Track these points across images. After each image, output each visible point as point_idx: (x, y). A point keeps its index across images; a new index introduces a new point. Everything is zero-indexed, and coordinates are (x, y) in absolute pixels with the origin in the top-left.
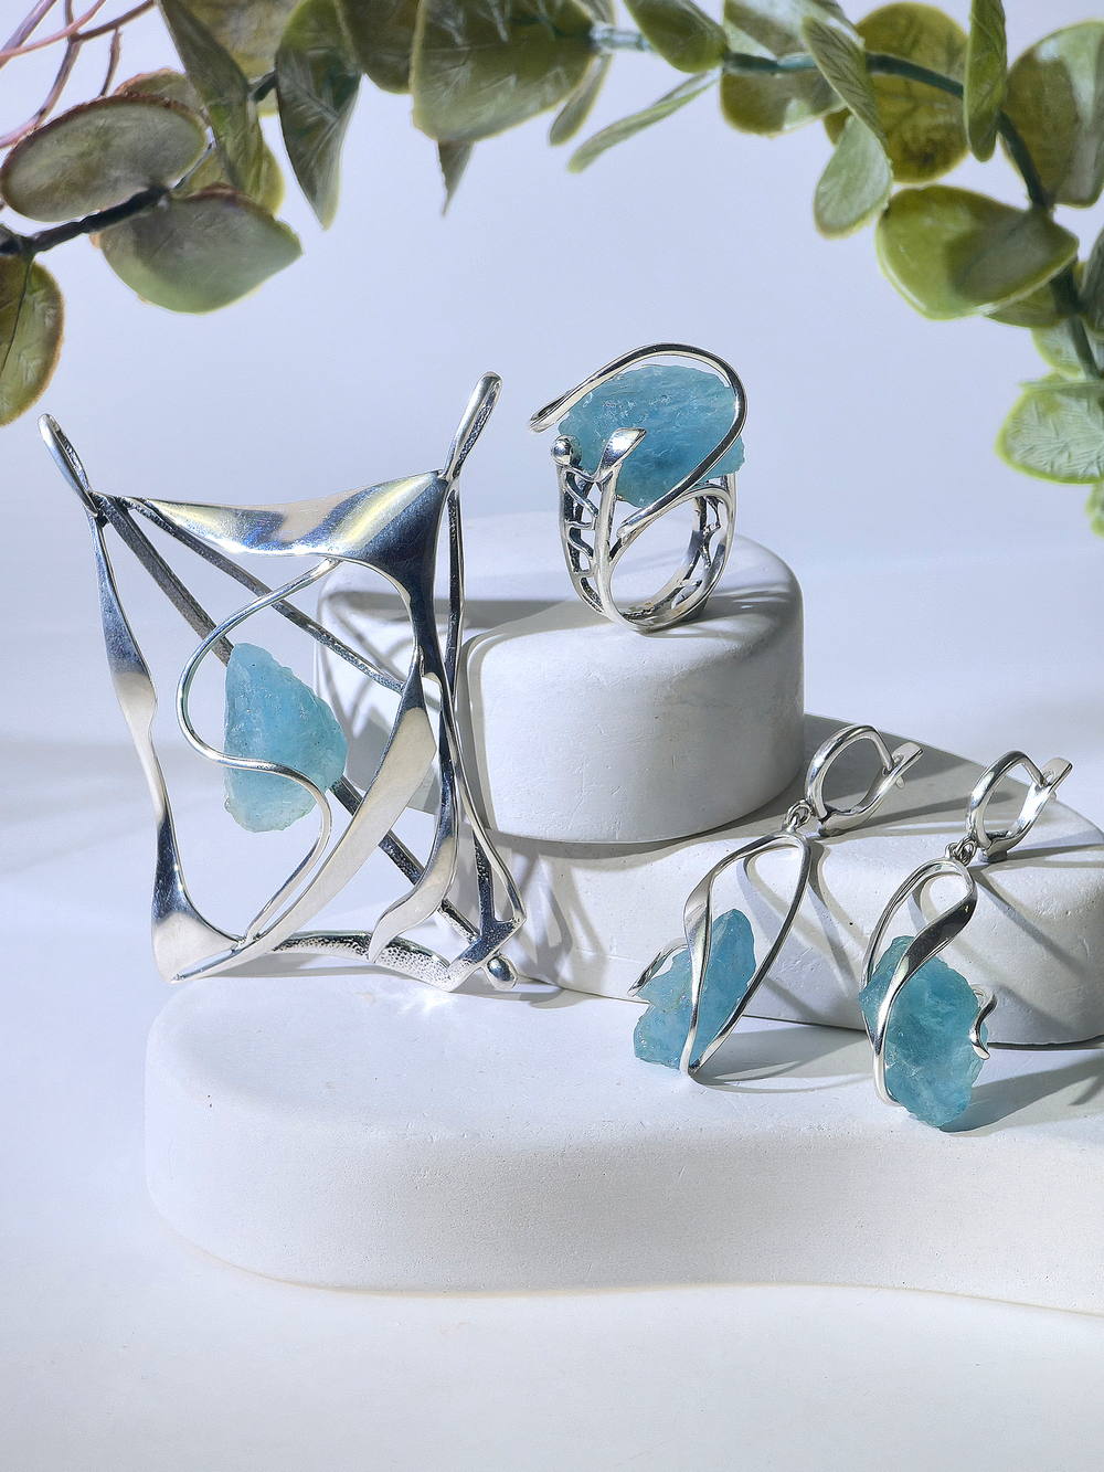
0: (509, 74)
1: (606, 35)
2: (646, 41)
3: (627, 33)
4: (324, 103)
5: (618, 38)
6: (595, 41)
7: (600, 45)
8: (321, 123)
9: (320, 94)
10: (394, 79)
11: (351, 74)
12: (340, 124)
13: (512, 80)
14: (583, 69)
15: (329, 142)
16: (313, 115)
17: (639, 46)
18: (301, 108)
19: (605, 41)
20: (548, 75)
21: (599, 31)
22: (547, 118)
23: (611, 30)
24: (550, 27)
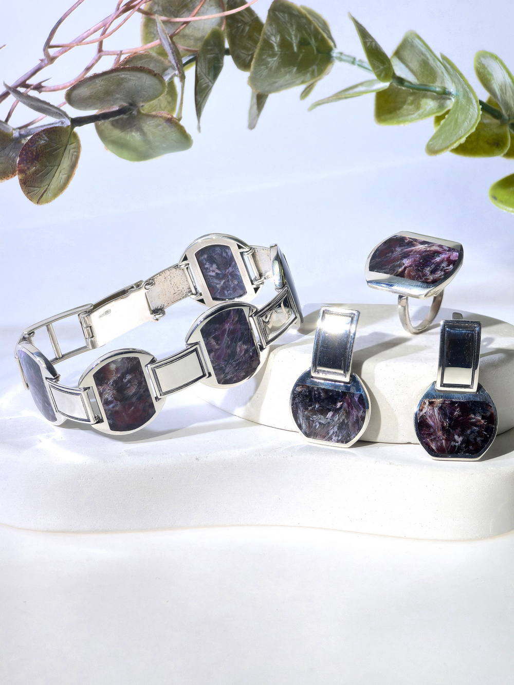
0: (295, 67)
1: (339, 55)
5: (344, 57)
6: (332, 57)
10: (243, 64)
13: (295, 69)
14: (325, 69)
16: (205, 84)
17: (353, 63)
19: (336, 58)
21: (335, 52)
23: (341, 54)
24: (315, 48)
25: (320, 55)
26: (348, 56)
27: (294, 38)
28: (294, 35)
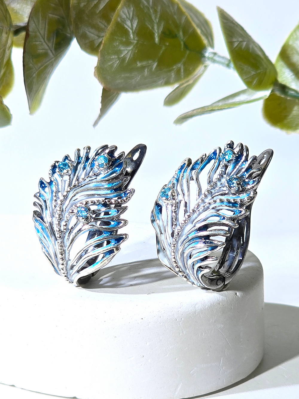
0: (155, 61)
1: (211, 56)
2: (232, 65)
3: (223, 58)
4: (50, 45)
5: (216, 58)
6: (204, 57)
7: (207, 59)
8: (46, 55)
9: (49, 40)
11: (69, 35)
12: (55, 60)
13: (155, 65)
14: (194, 70)
15: (46, 67)
16: (42, 49)
17: (228, 66)
18: (37, 43)
19: (209, 58)
20: (174, 67)
21: (209, 52)
22: (167, 90)
23: (215, 54)
24: (182, 43)
25: (188, 52)
27: (156, 27)
28: (157, 24)
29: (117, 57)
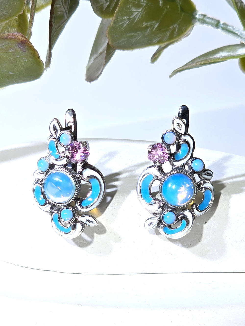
1: (202, 17)
4: (66, 7)
5: (207, 20)
6: (195, 18)
7: (197, 20)
9: (65, 3)
17: (217, 25)
20: (171, 27)
21: (198, 14)
23: (204, 16)
25: (183, 14)
26: (212, 19)
29: (128, 17)
